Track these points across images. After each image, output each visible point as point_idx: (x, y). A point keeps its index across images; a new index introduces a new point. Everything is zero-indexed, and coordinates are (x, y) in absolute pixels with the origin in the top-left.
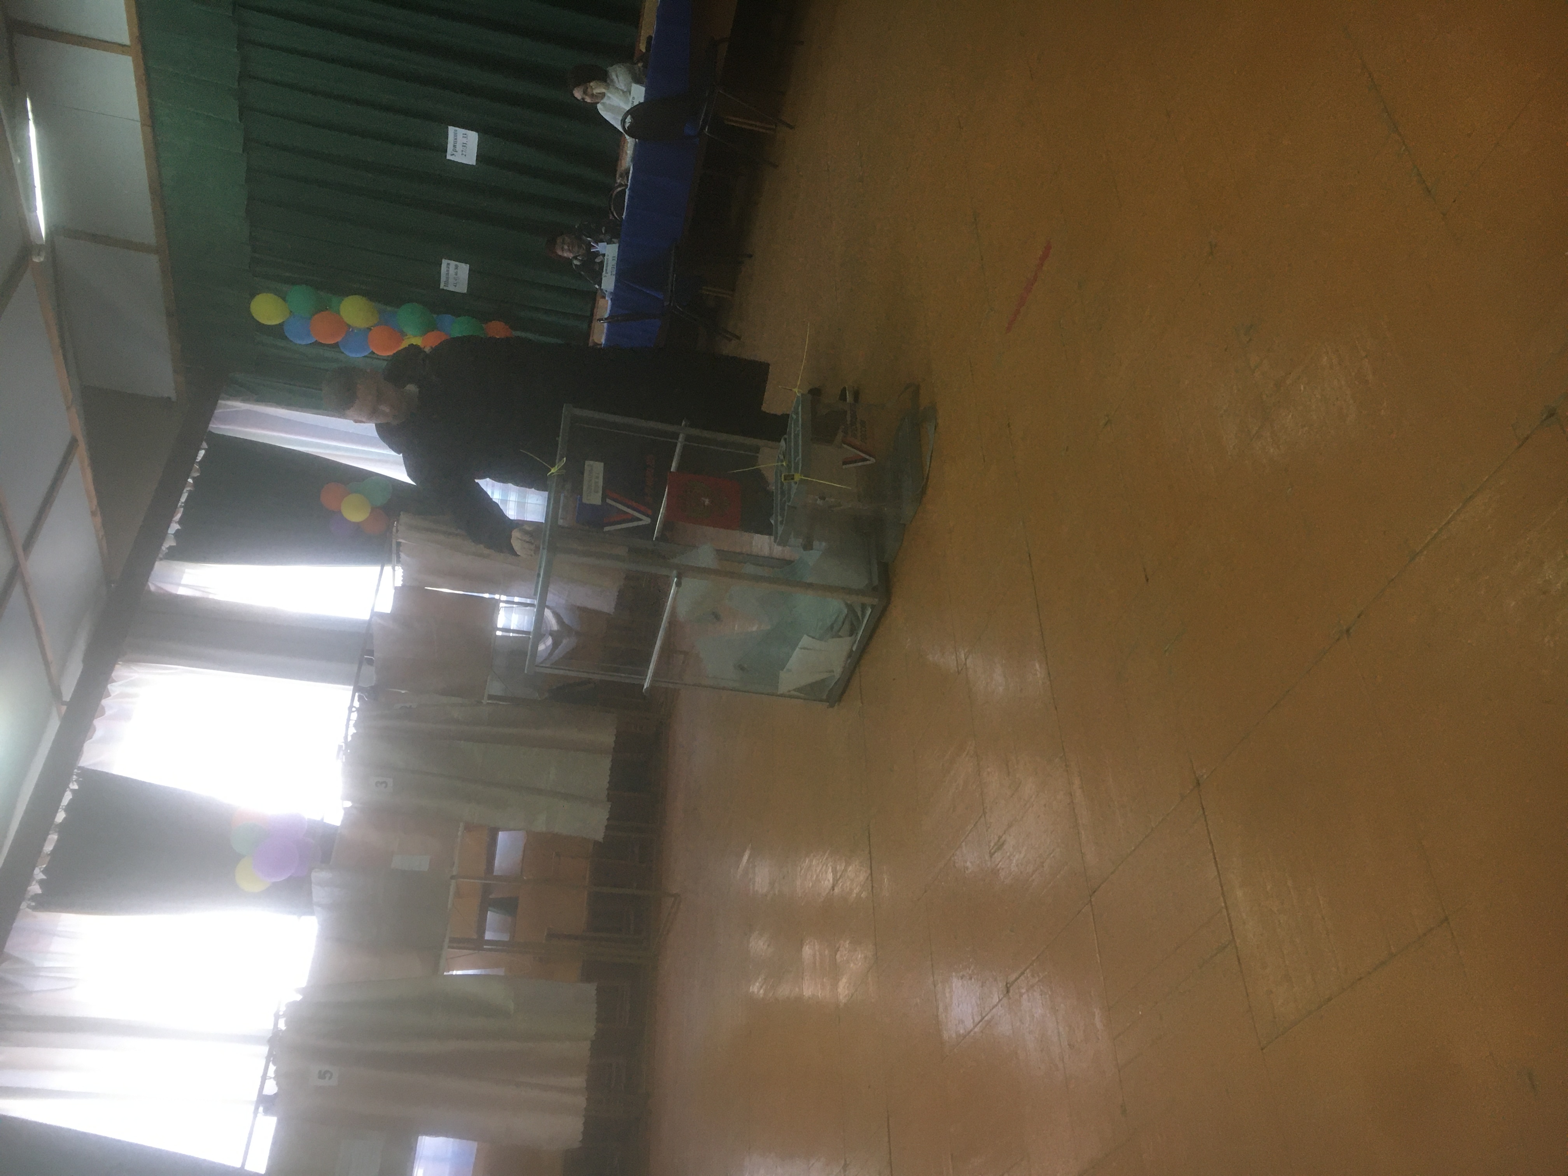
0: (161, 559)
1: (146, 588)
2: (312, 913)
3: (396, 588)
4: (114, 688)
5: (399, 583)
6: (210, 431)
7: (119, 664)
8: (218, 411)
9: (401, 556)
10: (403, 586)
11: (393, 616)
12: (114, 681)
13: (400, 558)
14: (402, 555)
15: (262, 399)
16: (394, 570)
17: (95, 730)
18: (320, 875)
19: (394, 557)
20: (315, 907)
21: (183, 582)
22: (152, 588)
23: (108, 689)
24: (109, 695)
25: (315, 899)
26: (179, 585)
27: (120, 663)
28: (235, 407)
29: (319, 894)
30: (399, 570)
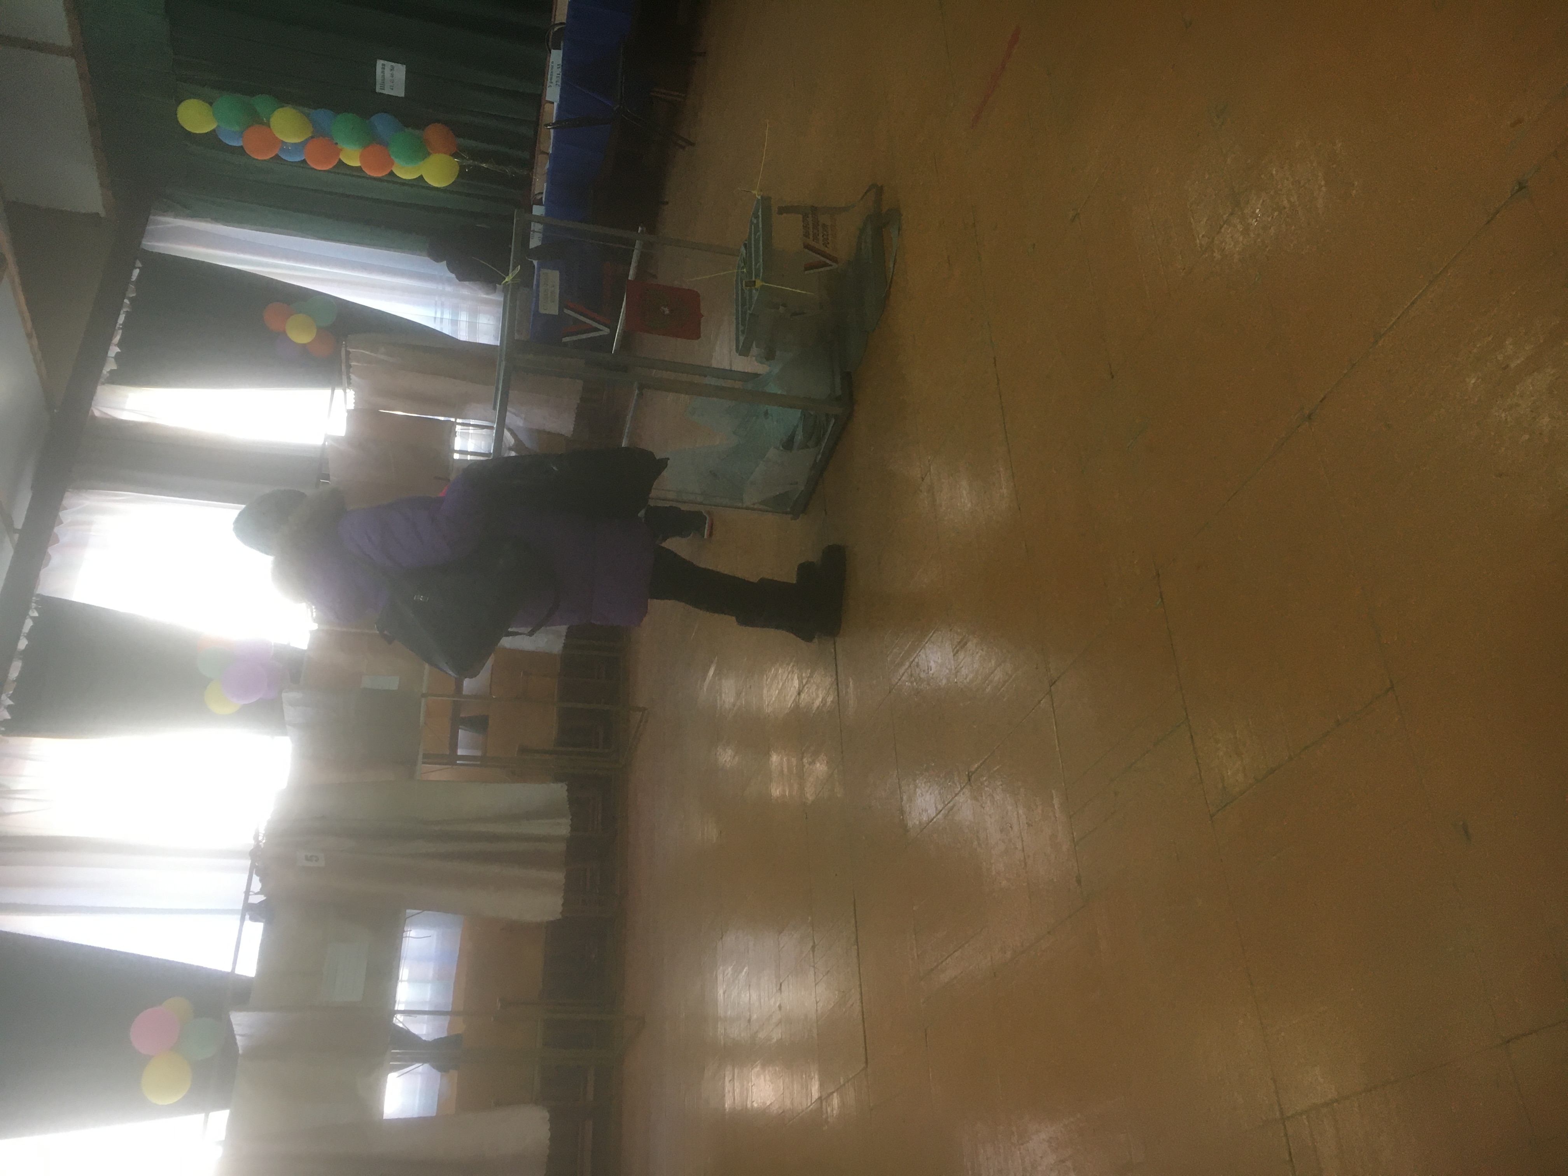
0: (103, 384)
1: (90, 414)
2: (285, 734)
3: (348, 411)
4: (66, 516)
5: (351, 406)
6: (142, 249)
7: (68, 491)
8: (150, 228)
9: (351, 378)
10: (355, 410)
11: (349, 440)
12: (65, 509)
13: (350, 379)
14: (353, 377)
15: (195, 215)
16: (345, 393)
17: (50, 558)
18: (289, 696)
19: (344, 378)
20: (287, 726)
21: (127, 406)
22: (97, 413)
23: (59, 516)
24: (62, 523)
25: (286, 719)
26: (123, 410)
27: (70, 490)
28: (168, 223)
29: (291, 713)
30: (351, 394)
